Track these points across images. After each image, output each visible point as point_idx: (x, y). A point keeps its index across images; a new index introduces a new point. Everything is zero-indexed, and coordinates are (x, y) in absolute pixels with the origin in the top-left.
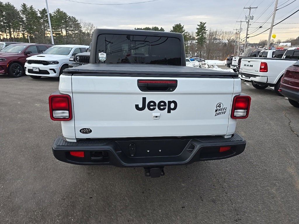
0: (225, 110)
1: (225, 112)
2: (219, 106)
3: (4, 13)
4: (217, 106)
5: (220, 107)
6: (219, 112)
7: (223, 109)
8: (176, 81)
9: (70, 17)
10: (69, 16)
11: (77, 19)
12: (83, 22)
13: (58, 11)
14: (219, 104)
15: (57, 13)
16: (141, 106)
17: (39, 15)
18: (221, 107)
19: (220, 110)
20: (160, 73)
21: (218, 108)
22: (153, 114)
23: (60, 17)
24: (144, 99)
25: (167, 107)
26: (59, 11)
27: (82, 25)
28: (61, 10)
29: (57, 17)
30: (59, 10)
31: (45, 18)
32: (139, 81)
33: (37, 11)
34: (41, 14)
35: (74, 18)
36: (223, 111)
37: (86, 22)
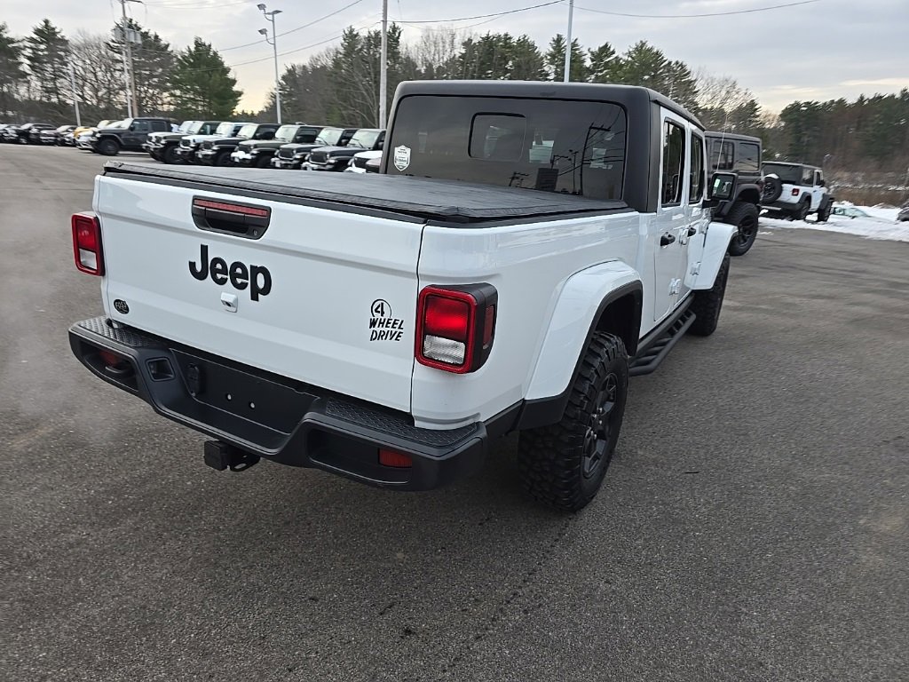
0: (399, 328)
1: (399, 336)
2: (380, 309)
3: (510, 63)
4: (375, 307)
5: (383, 313)
6: (381, 329)
7: (392, 322)
8: (269, 210)
9: (670, 63)
10: (666, 62)
11: (688, 68)
12: (706, 77)
13: (641, 50)
14: (379, 302)
15: (634, 55)
16: (199, 268)
17: (588, 63)
18: (386, 316)
19: (383, 323)
20: (252, 186)
21: (378, 316)
22: (223, 294)
23: (642, 64)
24: (204, 249)
25: (249, 282)
26: (642, 47)
27: (699, 86)
28: (649, 45)
29: (632, 64)
30: (643, 44)
31: (601, 71)
32: (195, 198)
33: (586, 52)
34: (592, 60)
35: (681, 65)
36: (394, 330)
37: (715, 76)
